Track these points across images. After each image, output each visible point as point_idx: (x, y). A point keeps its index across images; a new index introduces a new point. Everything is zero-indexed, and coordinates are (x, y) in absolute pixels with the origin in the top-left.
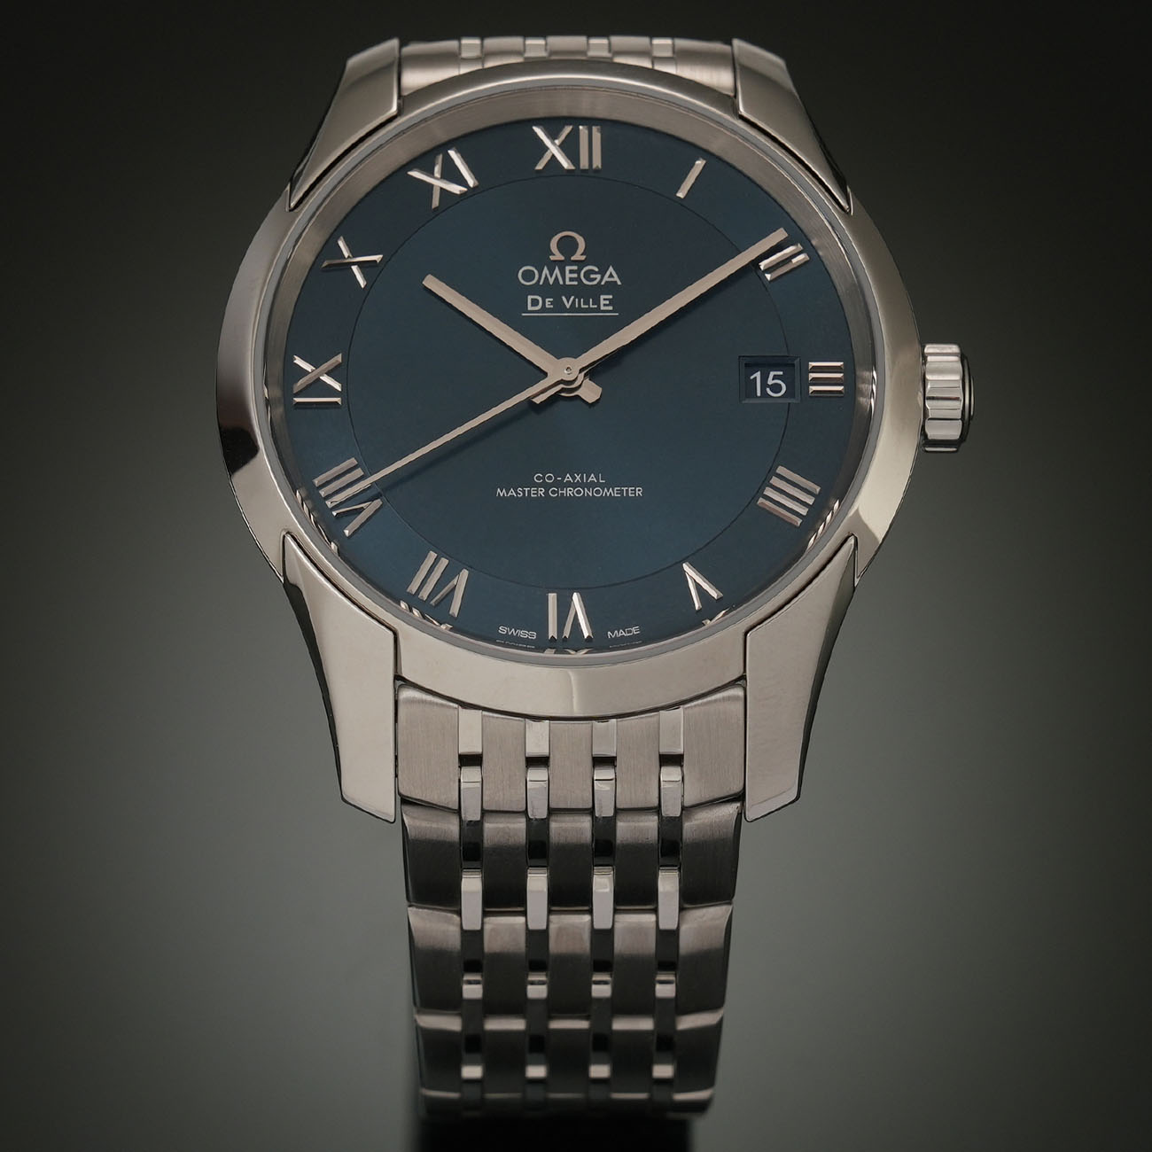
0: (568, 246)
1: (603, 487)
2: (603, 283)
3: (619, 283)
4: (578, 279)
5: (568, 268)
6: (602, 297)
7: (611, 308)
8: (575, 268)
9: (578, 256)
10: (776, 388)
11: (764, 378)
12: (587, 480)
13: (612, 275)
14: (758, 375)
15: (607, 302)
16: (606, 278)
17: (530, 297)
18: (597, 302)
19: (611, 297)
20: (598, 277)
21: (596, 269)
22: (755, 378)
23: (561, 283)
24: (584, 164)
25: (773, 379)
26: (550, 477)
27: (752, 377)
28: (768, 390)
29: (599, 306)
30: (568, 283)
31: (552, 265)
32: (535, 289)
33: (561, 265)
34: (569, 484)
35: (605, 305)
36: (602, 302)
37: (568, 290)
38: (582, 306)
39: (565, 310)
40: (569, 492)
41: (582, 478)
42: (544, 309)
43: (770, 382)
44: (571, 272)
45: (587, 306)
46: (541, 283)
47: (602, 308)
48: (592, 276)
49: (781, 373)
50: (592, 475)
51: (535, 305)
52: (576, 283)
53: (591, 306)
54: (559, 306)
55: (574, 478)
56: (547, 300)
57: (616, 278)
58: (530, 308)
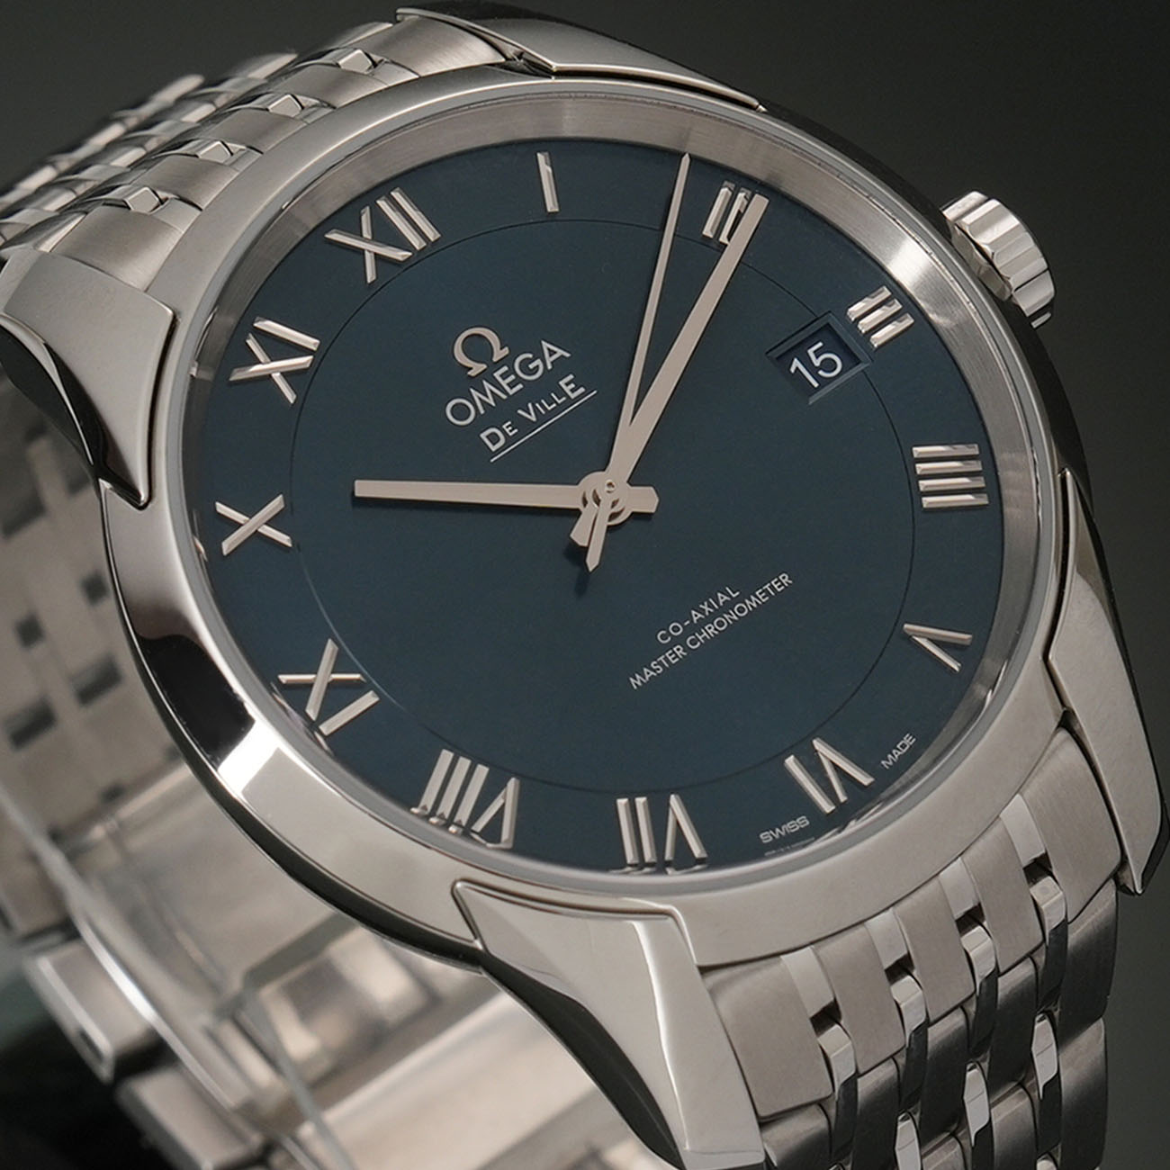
0: (478, 348)
1: (740, 599)
2: (550, 367)
3: (567, 355)
4: (518, 380)
5: (497, 375)
6: (562, 383)
7: (582, 390)
8: (505, 368)
9: (499, 353)
10: (828, 365)
11: (807, 362)
12: (718, 605)
13: (553, 352)
14: (796, 363)
15: (572, 386)
16: (549, 360)
17: (483, 436)
18: (561, 393)
19: (571, 377)
20: (538, 362)
21: (530, 356)
22: (797, 368)
23: (504, 397)
24: (417, 243)
25: (817, 357)
26: (675, 627)
27: (793, 370)
28: (821, 373)
29: (568, 397)
30: (511, 392)
31: (477, 382)
32: (482, 422)
33: (487, 375)
34: (702, 623)
35: (573, 391)
36: (567, 389)
37: (519, 401)
38: (549, 408)
39: (535, 425)
40: (711, 630)
41: (710, 606)
42: (509, 441)
43: (817, 363)
44: (504, 376)
45: (554, 405)
46: (482, 412)
47: (573, 396)
48: (531, 366)
49: (820, 344)
50: (719, 595)
51: (496, 440)
52: (520, 386)
53: (559, 402)
54: (524, 426)
55: (702, 611)
56: (504, 427)
57: (560, 352)
58: (494, 448)
